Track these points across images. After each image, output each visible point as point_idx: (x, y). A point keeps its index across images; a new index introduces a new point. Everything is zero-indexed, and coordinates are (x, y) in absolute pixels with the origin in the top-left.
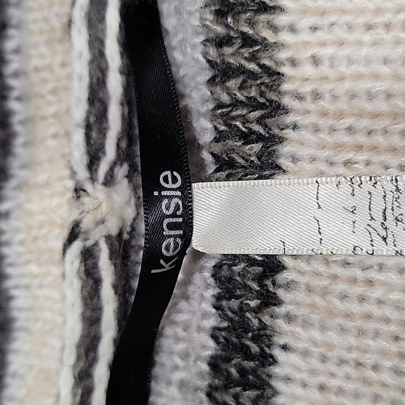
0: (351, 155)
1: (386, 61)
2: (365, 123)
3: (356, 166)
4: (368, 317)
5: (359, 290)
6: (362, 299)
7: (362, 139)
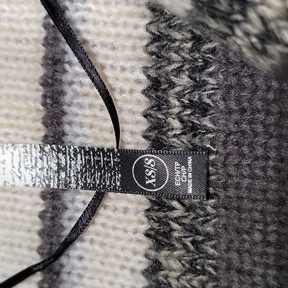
0: (7, 130)
1: (24, 80)
2: (14, 112)
3: (10, 136)
4: (15, 219)
5: (10, 204)
6: (12, 210)
7: (13, 121)
